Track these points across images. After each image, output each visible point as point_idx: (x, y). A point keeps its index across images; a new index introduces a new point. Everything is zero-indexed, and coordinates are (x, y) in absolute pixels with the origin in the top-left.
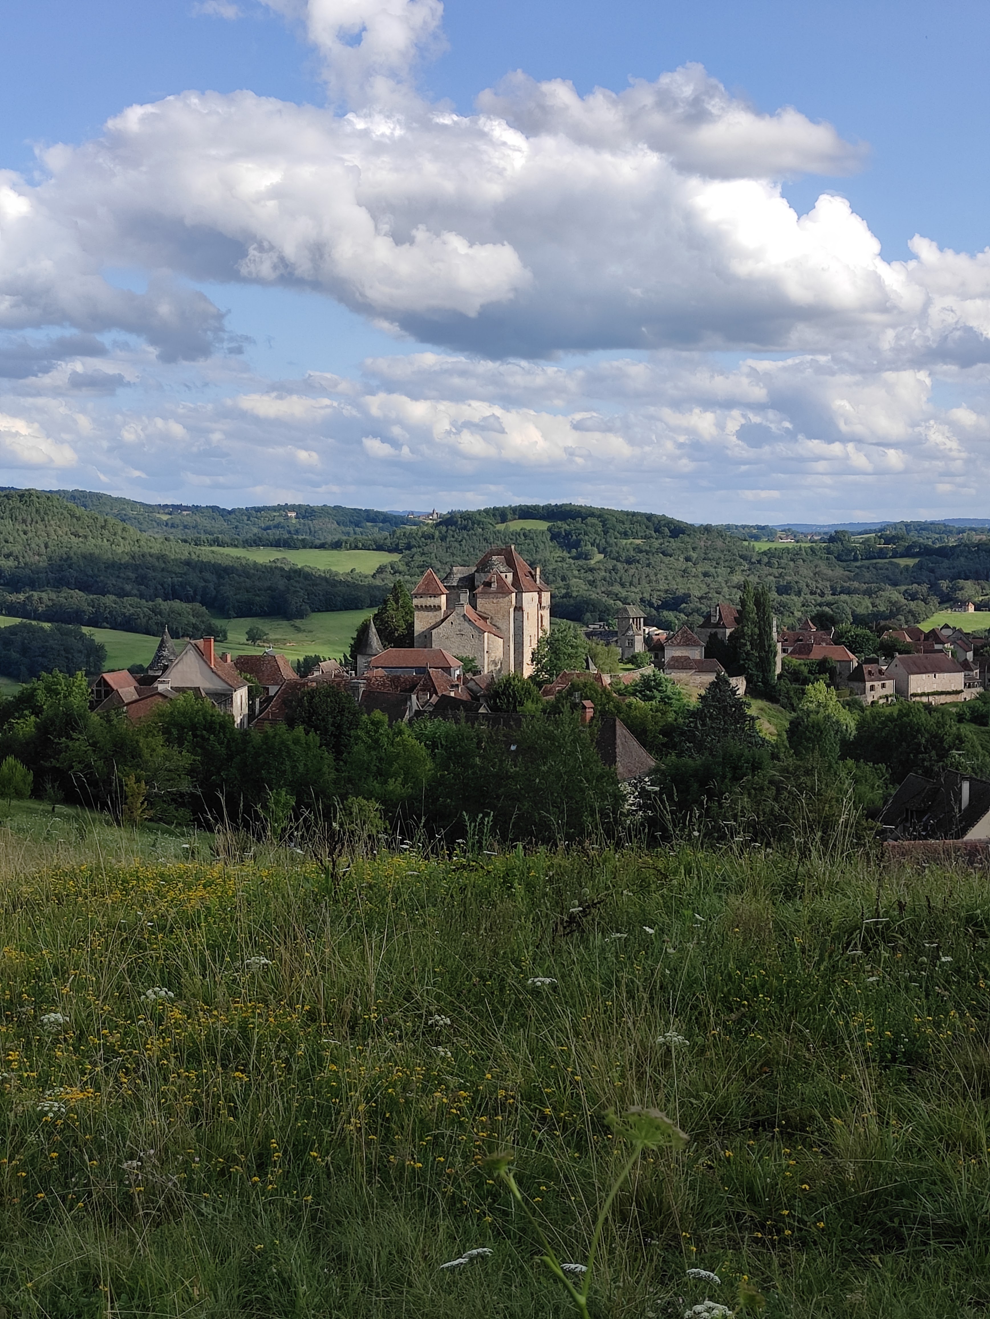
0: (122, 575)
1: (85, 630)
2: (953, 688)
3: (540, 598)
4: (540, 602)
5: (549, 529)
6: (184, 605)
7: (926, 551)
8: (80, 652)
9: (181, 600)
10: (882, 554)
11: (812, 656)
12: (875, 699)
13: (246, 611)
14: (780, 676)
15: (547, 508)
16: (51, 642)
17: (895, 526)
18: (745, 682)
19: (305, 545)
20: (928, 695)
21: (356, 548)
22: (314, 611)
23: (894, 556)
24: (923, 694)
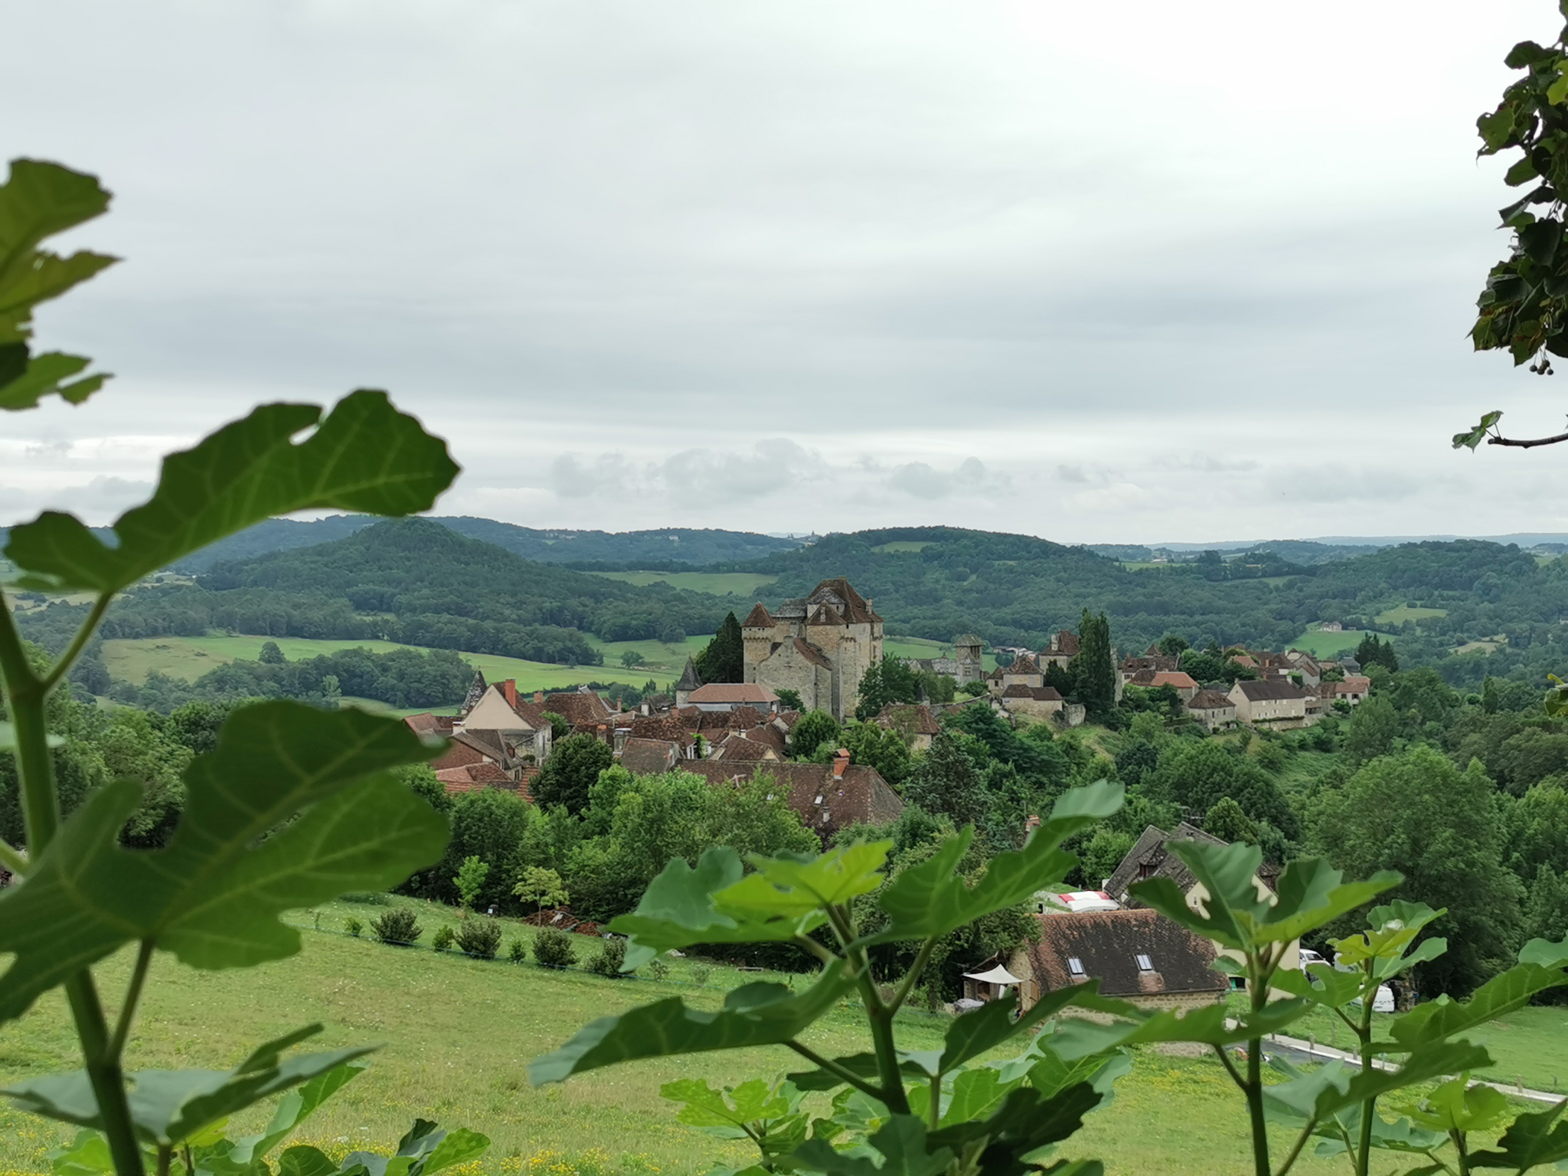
0: (502, 600)
1: (463, 656)
2: (1293, 714)
3: (872, 628)
4: (872, 633)
5: (923, 550)
6: (560, 630)
7: (1294, 570)
8: (456, 677)
9: (559, 625)
10: (1250, 574)
11: (1154, 683)
12: (1217, 726)
13: (621, 634)
14: (1121, 703)
15: (921, 529)
16: (428, 668)
17: (1267, 545)
18: (1084, 710)
19: (686, 568)
20: (1270, 721)
21: (733, 571)
22: (688, 634)
23: (1264, 576)
24: (1264, 721)
